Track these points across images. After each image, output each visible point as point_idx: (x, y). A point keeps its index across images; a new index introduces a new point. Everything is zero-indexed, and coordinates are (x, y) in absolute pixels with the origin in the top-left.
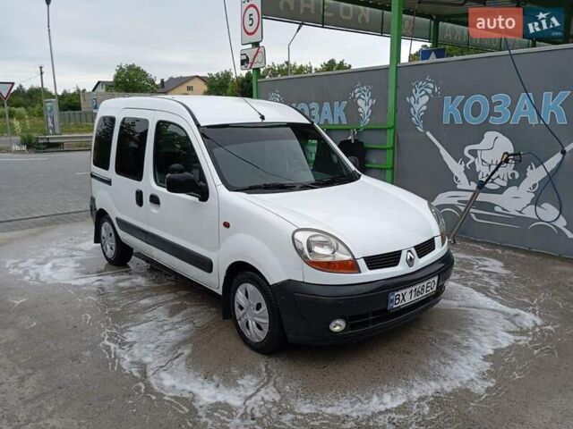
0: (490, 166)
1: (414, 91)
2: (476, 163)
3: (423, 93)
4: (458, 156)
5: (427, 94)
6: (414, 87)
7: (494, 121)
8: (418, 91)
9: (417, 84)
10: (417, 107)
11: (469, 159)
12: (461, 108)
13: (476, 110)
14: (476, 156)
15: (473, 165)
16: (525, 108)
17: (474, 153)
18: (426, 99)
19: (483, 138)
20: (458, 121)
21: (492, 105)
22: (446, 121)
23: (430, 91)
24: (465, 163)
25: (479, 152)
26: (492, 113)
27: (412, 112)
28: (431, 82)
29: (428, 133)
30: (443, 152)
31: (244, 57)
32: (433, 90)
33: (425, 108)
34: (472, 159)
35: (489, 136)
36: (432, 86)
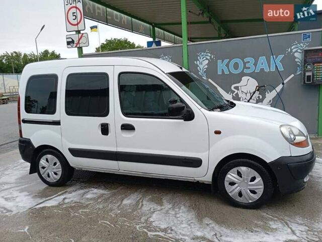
0: (246, 94)
1: (199, 58)
2: (239, 93)
3: (205, 58)
4: (228, 90)
5: (207, 59)
6: (199, 56)
7: (246, 71)
8: (202, 58)
9: (201, 54)
10: (201, 67)
11: (235, 92)
12: (227, 65)
13: (236, 66)
14: (238, 90)
15: (237, 94)
16: (262, 64)
17: (237, 88)
18: (207, 61)
19: (241, 80)
20: (227, 72)
21: (245, 64)
22: (220, 73)
23: (209, 58)
24: (233, 94)
25: (240, 87)
26: (245, 67)
27: (199, 69)
28: (209, 53)
29: (210, 80)
30: (219, 89)
31: (70, 40)
32: (211, 57)
33: (206, 66)
34: (236, 91)
35: (244, 79)
36: (210, 55)
